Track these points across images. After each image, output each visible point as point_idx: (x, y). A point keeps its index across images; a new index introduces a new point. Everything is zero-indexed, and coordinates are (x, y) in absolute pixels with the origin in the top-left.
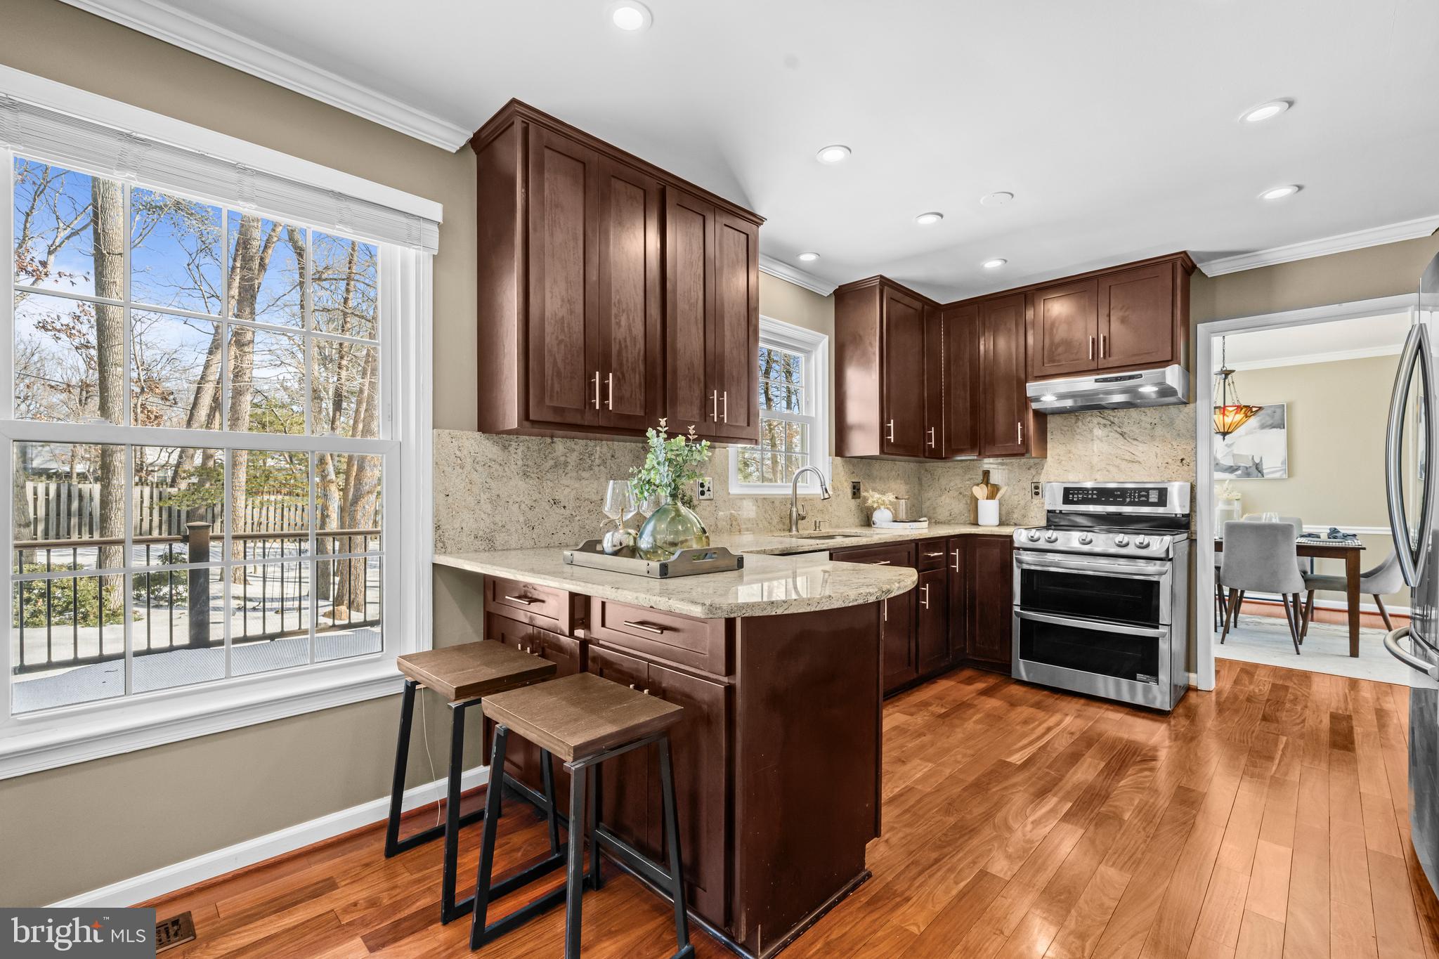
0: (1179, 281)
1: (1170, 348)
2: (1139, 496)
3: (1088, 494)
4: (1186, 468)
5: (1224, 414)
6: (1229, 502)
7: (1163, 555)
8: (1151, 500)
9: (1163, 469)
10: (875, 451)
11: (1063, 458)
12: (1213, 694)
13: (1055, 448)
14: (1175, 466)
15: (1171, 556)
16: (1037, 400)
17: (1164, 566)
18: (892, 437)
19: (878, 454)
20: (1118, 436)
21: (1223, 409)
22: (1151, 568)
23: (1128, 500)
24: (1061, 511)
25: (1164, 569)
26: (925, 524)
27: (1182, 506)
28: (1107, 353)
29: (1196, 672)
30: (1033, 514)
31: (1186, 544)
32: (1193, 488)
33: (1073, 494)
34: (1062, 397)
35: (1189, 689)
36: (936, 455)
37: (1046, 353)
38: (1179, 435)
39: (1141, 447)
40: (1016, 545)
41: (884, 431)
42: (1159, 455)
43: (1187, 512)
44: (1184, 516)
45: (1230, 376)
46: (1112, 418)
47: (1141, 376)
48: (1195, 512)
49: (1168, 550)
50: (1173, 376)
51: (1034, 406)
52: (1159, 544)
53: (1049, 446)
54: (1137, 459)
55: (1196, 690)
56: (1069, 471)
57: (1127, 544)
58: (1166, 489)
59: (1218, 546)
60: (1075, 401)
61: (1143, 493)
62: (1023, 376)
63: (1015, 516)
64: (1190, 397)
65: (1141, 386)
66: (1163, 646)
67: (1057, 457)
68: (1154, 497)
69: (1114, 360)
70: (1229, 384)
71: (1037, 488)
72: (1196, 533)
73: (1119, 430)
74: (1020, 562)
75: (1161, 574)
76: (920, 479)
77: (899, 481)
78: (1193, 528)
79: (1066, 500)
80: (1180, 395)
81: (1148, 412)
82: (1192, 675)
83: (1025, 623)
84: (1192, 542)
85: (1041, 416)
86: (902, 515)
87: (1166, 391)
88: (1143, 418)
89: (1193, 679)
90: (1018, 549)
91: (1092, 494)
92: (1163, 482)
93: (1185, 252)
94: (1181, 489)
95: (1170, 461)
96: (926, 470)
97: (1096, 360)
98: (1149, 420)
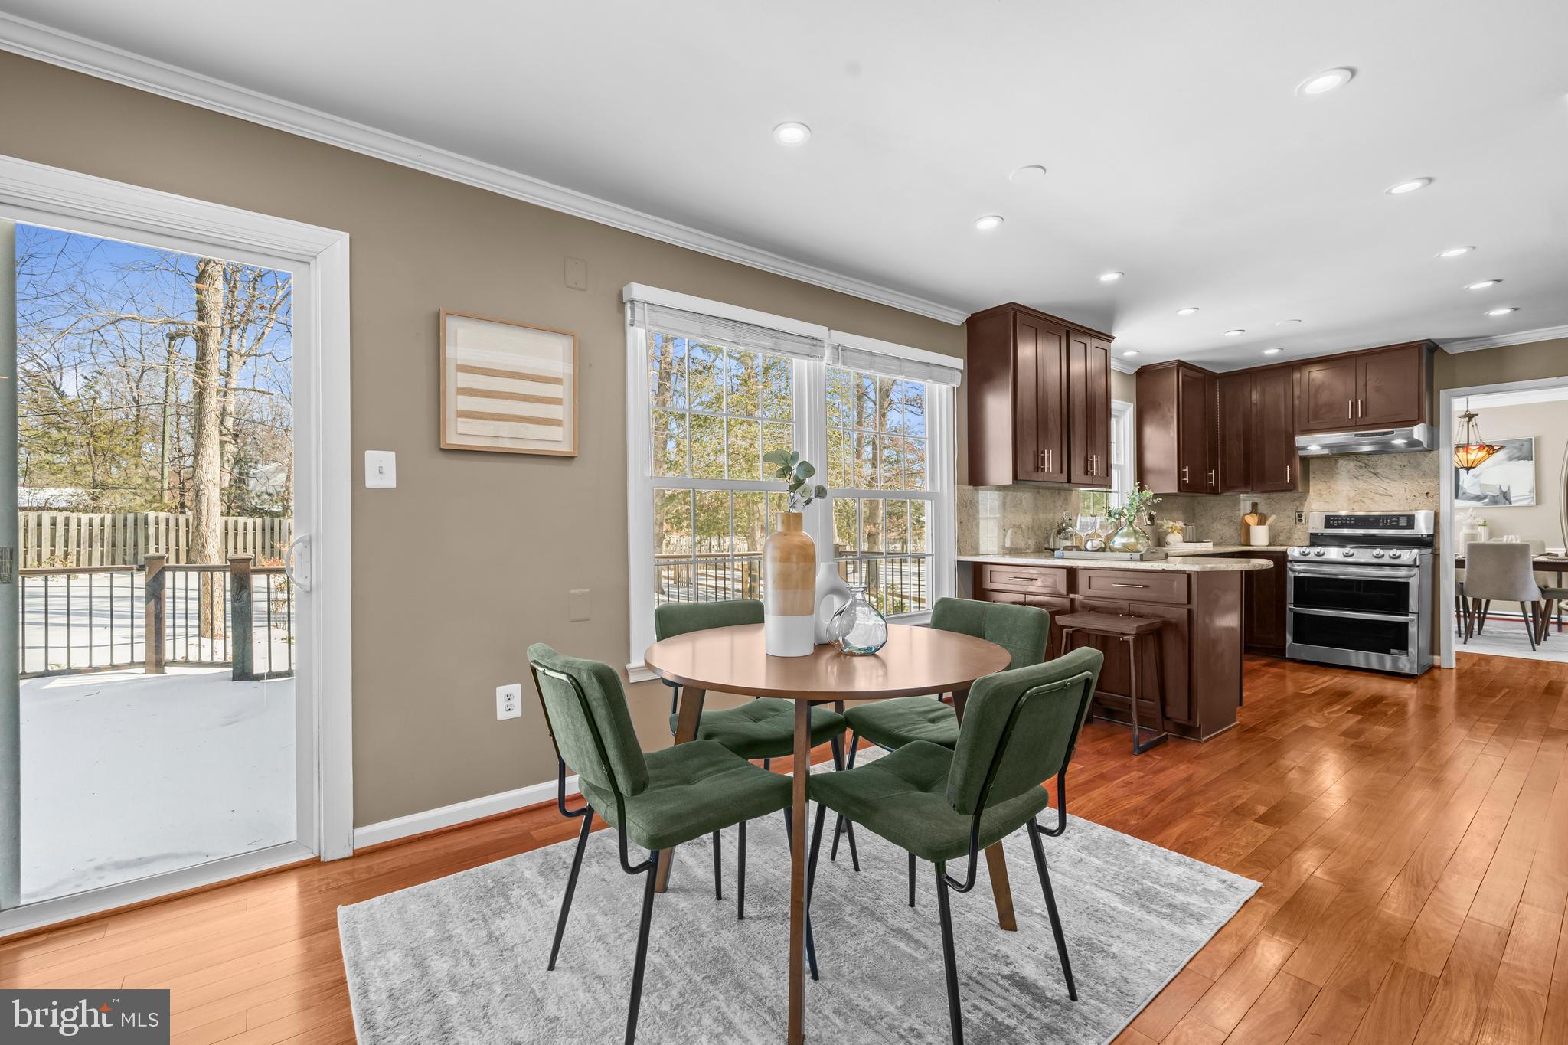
0: (1424, 361)
1: (1417, 411)
2: (1391, 521)
3: (1346, 520)
4: (1431, 500)
5: (1467, 452)
6: (1472, 526)
7: (1412, 563)
8: (1400, 524)
9: (1410, 500)
10: (1175, 490)
11: (1324, 493)
12: (1454, 671)
13: (1316, 487)
14: (1420, 499)
15: (1418, 563)
16: (1304, 448)
17: (1412, 570)
18: (1187, 479)
19: (1176, 492)
20: (1371, 475)
21: (1466, 447)
22: (1402, 573)
23: (1381, 524)
24: (1322, 534)
25: (1413, 573)
26: (1211, 544)
27: (1428, 529)
28: (1364, 413)
29: (1440, 655)
30: (1296, 536)
31: (1430, 557)
32: (1436, 515)
33: (1334, 521)
34: (1324, 447)
35: (1433, 667)
36: (1214, 491)
37: (1311, 413)
38: (1424, 474)
39: (1393, 484)
40: (1290, 558)
41: (1181, 475)
42: (1407, 490)
43: (1432, 533)
44: (1429, 536)
45: (1473, 419)
46: (1367, 462)
47: (1393, 432)
48: (1439, 533)
49: (1415, 559)
50: (1419, 432)
51: (1301, 453)
52: (1408, 555)
53: (1311, 483)
54: (1389, 493)
55: (1439, 668)
56: (1329, 503)
57: (1383, 556)
58: (1413, 516)
59: (1460, 564)
60: (1332, 450)
61: (1394, 519)
62: (1291, 430)
63: (1281, 538)
64: (1434, 444)
65: (1393, 439)
66: (1412, 630)
67: (1318, 492)
68: (1403, 522)
69: (1368, 420)
70: (1473, 426)
71: (1300, 516)
72: (1439, 549)
73: (1372, 470)
74: (1293, 571)
75: (1409, 577)
76: (1193, 510)
77: (1179, 512)
78: (1436, 545)
79: (1327, 525)
80: (1425, 445)
81: (1398, 458)
82: (1436, 657)
83: (1297, 616)
84: (1436, 556)
85: (1306, 460)
86: (1190, 537)
87: (1413, 444)
88: (1394, 461)
89: (1437, 660)
90: (1291, 561)
91: (1350, 520)
92: (1411, 510)
93: (1429, 340)
94: (1426, 517)
95: (1417, 494)
96: (1199, 503)
97: (1354, 418)
98: (1400, 463)
